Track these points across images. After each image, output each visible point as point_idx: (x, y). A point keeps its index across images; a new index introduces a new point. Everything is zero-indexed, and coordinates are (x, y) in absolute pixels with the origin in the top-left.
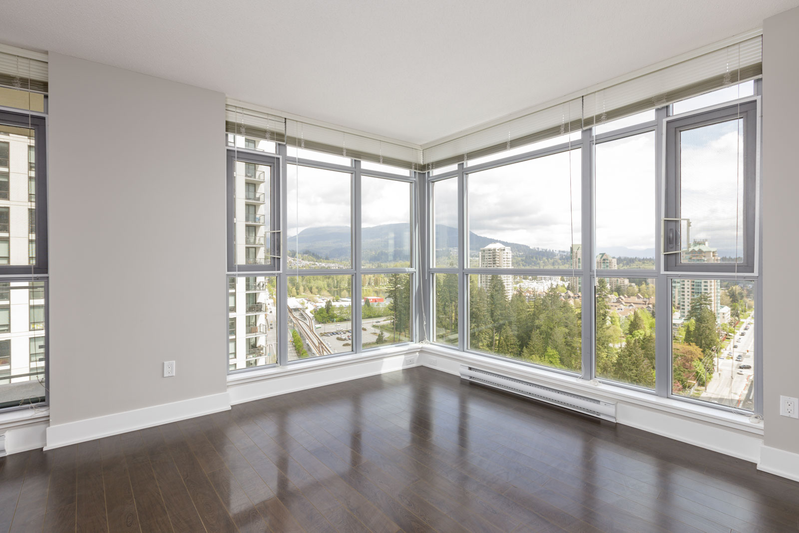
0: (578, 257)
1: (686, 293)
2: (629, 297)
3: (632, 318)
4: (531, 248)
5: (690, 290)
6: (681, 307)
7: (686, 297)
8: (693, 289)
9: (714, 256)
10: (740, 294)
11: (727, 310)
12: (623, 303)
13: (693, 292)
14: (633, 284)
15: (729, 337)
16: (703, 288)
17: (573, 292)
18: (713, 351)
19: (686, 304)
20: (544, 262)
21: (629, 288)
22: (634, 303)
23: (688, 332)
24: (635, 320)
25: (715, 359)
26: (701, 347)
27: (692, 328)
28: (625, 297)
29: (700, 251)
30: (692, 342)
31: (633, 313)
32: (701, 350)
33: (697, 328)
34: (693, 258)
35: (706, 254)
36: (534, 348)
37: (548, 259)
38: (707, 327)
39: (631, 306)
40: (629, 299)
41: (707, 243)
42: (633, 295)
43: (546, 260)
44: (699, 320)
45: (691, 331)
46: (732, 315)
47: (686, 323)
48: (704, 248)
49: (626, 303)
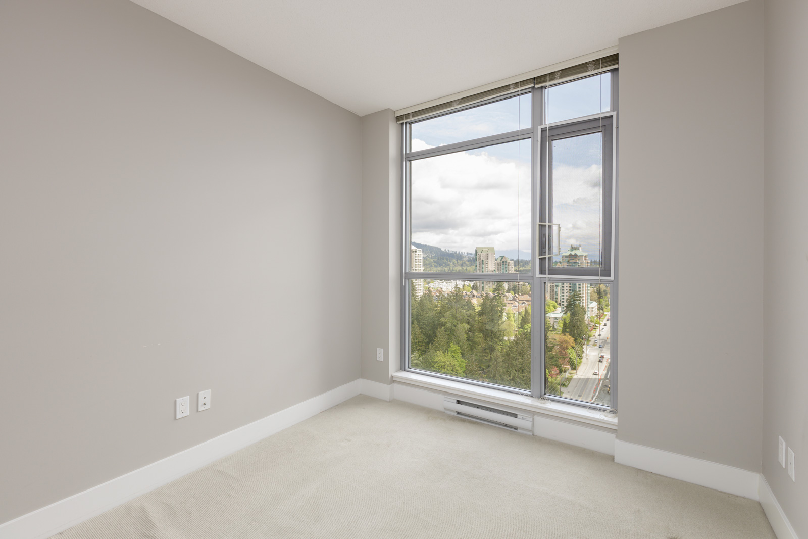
0: (482, 259)
1: (565, 291)
2: (522, 295)
3: (523, 313)
4: (443, 249)
5: (568, 288)
6: (562, 303)
7: (565, 294)
8: (570, 287)
9: (585, 259)
10: (605, 291)
11: (595, 304)
12: (517, 300)
13: (570, 290)
14: (526, 284)
15: (595, 327)
16: (578, 286)
17: (477, 291)
18: (583, 339)
19: (565, 300)
20: (453, 264)
21: (523, 287)
22: (526, 301)
23: (565, 324)
24: (525, 315)
25: (584, 346)
26: (573, 337)
27: (567, 321)
28: (519, 295)
29: (576, 255)
30: (567, 332)
31: (524, 309)
32: (573, 339)
33: (571, 321)
34: (571, 261)
35: (580, 258)
36: (439, 344)
37: (457, 261)
38: (578, 319)
39: (524, 303)
41: (580, 248)
42: (525, 293)
43: (456, 262)
44: (573, 314)
45: (566, 324)
46: (599, 309)
47: (565, 316)
48: (579, 253)
49: (520, 300)
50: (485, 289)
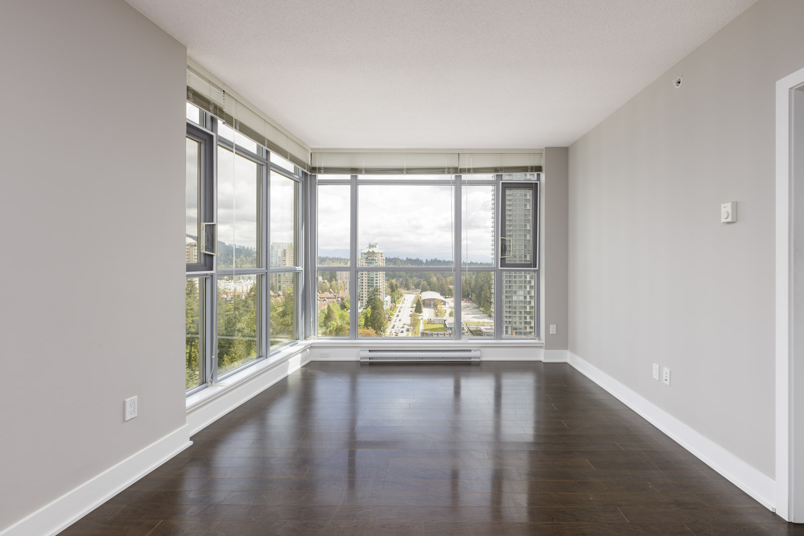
0: (278, 256)
1: (364, 287)
2: (323, 292)
3: (326, 312)
4: (227, 244)
5: (366, 284)
6: (362, 298)
7: (364, 290)
8: (368, 283)
9: (381, 256)
11: (388, 298)
13: (368, 286)
14: (326, 281)
15: (390, 319)
16: (375, 282)
17: (273, 291)
18: (381, 331)
19: (364, 295)
20: (241, 261)
21: (323, 284)
22: (327, 298)
23: (366, 319)
24: (328, 313)
26: (374, 330)
27: (369, 315)
28: (320, 292)
29: (373, 253)
30: (369, 326)
31: (326, 307)
32: (375, 331)
33: (372, 315)
34: (369, 258)
35: (377, 255)
36: (236, 354)
37: (246, 257)
38: (378, 313)
39: (325, 300)
40: (323, 294)
41: (377, 246)
42: (325, 291)
43: (244, 258)
44: (373, 308)
45: (368, 318)
46: (392, 302)
47: (365, 311)
48: (376, 250)
49: (320, 298)
50: (282, 288)
